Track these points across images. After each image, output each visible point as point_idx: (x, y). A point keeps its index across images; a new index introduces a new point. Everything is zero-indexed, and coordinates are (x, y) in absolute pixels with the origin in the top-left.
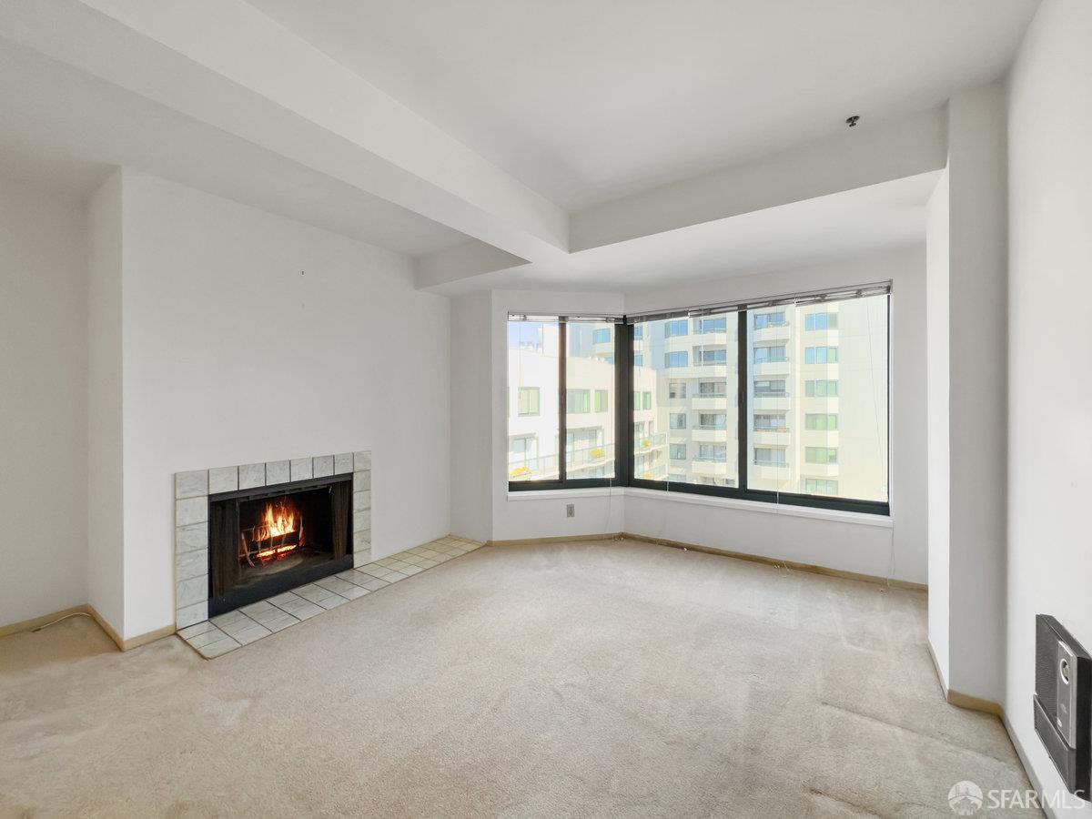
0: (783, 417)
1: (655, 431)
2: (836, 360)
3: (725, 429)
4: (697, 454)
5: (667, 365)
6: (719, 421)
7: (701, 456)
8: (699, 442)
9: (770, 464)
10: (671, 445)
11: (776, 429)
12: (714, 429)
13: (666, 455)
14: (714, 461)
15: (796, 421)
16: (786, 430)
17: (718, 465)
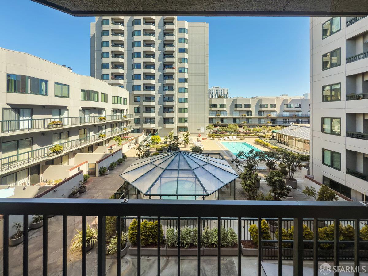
0: (172, 108)
1: (129, 113)
2: (187, 92)
3: (154, 112)
4: (144, 121)
5: (133, 90)
6: (152, 109)
7: (146, 122)
8: (145, 117)
9: (168, 123)
10: (135, 119)
11: (170, 112)
12: (150, 112)
13: (133, 122)
14: (150, 123)
15: (176, 109)
16: (173, 112)
17: (152, 124)
